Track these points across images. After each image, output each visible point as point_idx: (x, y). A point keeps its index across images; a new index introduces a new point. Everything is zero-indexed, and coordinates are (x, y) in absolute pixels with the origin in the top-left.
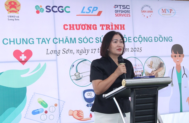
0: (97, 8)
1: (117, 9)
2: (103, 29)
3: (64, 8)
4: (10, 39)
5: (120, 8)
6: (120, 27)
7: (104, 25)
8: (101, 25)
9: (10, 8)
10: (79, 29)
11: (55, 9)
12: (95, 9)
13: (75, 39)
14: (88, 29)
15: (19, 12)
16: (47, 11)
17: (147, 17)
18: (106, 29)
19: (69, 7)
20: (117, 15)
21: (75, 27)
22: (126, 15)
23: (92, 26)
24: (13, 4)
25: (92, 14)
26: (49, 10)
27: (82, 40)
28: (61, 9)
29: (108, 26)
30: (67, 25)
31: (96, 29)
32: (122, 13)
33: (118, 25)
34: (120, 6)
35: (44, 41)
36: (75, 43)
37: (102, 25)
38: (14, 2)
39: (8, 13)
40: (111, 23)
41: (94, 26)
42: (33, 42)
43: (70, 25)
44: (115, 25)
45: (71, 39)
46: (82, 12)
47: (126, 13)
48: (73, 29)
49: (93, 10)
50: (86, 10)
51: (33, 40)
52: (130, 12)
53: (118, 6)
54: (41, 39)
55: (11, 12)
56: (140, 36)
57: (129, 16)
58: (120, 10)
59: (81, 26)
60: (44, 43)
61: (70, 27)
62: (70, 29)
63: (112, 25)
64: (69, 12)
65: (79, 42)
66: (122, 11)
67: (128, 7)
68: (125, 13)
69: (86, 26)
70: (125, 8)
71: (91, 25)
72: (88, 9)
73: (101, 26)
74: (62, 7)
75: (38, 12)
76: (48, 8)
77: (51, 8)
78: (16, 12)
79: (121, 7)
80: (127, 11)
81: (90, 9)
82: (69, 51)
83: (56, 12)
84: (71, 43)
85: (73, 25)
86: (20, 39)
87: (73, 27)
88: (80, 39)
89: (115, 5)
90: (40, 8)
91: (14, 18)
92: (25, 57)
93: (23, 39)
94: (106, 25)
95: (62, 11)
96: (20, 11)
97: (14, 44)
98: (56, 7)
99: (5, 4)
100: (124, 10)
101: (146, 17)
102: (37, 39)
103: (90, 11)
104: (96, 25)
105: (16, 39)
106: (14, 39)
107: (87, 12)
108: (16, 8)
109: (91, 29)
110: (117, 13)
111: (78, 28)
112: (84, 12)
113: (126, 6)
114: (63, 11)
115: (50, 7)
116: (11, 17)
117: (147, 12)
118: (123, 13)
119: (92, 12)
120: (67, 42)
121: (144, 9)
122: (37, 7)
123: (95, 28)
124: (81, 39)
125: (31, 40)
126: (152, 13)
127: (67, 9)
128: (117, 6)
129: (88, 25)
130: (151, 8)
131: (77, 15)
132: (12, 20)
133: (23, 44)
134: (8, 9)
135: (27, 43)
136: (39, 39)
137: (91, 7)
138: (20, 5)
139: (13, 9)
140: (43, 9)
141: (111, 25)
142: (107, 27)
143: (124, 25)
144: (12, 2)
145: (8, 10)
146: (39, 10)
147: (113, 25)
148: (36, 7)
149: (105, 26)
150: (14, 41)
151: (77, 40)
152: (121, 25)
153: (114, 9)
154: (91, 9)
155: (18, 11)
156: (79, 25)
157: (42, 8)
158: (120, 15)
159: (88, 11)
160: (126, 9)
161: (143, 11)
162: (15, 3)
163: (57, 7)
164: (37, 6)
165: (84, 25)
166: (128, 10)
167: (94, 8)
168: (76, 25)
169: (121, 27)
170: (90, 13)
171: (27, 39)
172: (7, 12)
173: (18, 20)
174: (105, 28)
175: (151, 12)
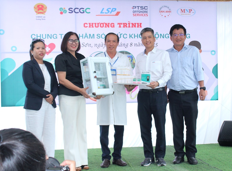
0: (115, 9)
1: (135, 10)
2: (120, 27)
3: (84, 10)
4: (37, 35)
5: (138, 9)
6: (137, 25)
7: (122, 24)
8: (118, 24)
9: (38, 10)
10: (98, 27)
11: (77, 11)
12: (114, 10)
13: (94, 35)
14: (106, 27)
15: (45, 13)
16: (69, 12)
17: (165, 17)
18: (123, 27)
19: (89, 9)
20: (135, 15)
21: (94, 25)
22: (144, 15)
23: (110, 25)
24: (40, 7)
25: (110, 14)
26: (71, 12)
27: (100, 36)
28: (82, 11)
29: (125, 24)
30: (87, 24)
31: (114, 27)
32: (140, 13)
33: (135, 24)
34: (138, 7)
36: (94, 38)
37: (120, 24)
38: (41, 5)
39: (36, 14)
40: (129, 22)
41: (112, 24)
42: (57, 37)
43: (90, 24)
44: (132, 24)
45: (90, 35)
46: (101, 12)
47: (144, 13)
48: (93, 27)
49: (112, 11)
50: (105, 11)
51: (56, 35)
52: (148, 12)
53: (136, 7)
54: (63, 34)
55: (38, 13)
56: (157, 33)
57: (146, 15)
58: (138, 10)
59: (99, 25)
61: (90, 25)
62: (90, 27)
63: (129, 24)
64: (90, 13)
65: (97, 38)
66: (140, 11)
67: (146, 8)
68: (142, 13)
69: (104, 25)
70: (142, 8)
71: (109, 24)
72: (107, 10)
73: (119, 24)
74: (83, 9)
75: (61, 13)
76: (70, 9)
77: (73, 10)
78: (43, 13)
79: (139, 8)
80: (145, 12)
81: (109, 10)
82: (88, 45)
83: (78, 13)
84: (90, 38)
85: (93, 24)
86: (46, 35)
87: (92, 25)
88: (98, 35)
89: (133, 7)
90: (64, 10)
91: (41, 18)
92: (49, 49)
93: (48, 35)
94: (123, 23)
95: (83, 12)
96: (46, 12)
98: (78, 9)
99: (34, 7)
100: (142, 10)
101: (163, 16)
102: (60, 34)
103: (109, 11)
104: (113, 24)
105: (42, 35)
106: (40, 35)
107: (105, 13)
108: (43, 10)
109: (109, 27)
110: (135, 13)
111: (97, 26)
112: (103, 13)
113: (144, 7)
114: (84, 12)
115: (72, 9)
116: (38, 17)
117: (165, 12)
118: (141, 13)
119: (111, 13)
120: (86, 38)
121: (162, 10)
122: (61, 9)
123: (112, 26)
124: (100, 35)
125: (55, 36)
126: (170, 13)
127: (88, 11)
128: (135, 7)
129: (106, 24)
130: (170, 8)
131: (96, 15)
132: (39, 19)
133: (48, 38)
134: (36, 11)
135: (51, 38)
136: (61, 35)
137: (110, 9)
138: (46, 8)
139: (41, 11)
140: (66, 11)
141: (128, 23)
142: (124, 25)
143: (141, 24)
144: (39, 5)
145: (36, 12)
146: (62, 11)
147: (130, 23)
148: (60, 9)
149: (123, 24)
151: (96, 36)
152: (138, 24)
154: (110, 10)
155: (45, 12)
156: (98, 24)
157: (65, 10)
158: (138, 15)
159: (107, 12)
160: (144, 10)
161: (161, 11)
162: (43, 6)
163: (79, 9)
164: (61, 8)
165: (103, 24)
166: (146, 10)
167: (113, 9)
168: (95, 24)
169: (138, 25)
170: (109, 14)
171: (51, 35)
172: (36, 13)
173: (45, 19)
174: (122, 26)
175: (169, 12)
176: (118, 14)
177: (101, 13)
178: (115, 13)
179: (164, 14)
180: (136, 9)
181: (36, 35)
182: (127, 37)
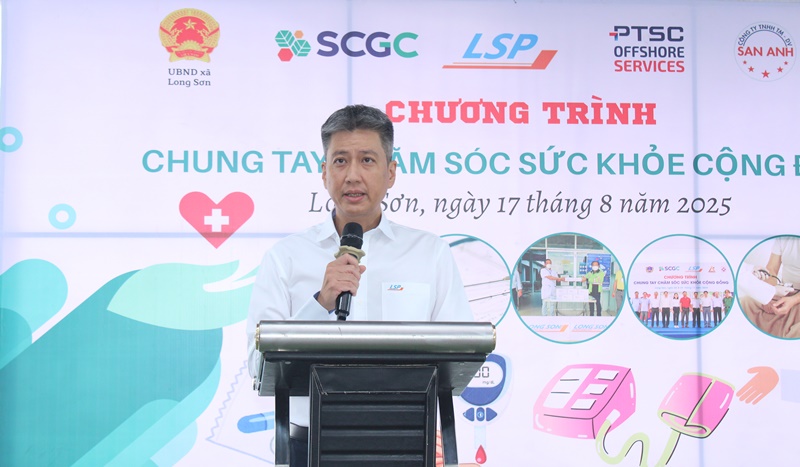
0: (534, 39)
1: (623, 42)
2: (554, 120)
3: (391, 40)
4: (170, 153)
5: (640, 39)
6: (632, 113)
7: (562, 106)
8: (545, 106)
9: (180, 40)
10: (452, 118)
11: (356, 44)
12: (526, 42)
13: (431, 156)
14: (487, 120)
15: (211, 55)
16: (321, 53)
17: (766, 74)
18: (569, 122)
19: (414, 36)
20: (622, 64)
21: (434, 111)
22: (664, 66)
23: (507, 110)
24: (190, 25)
25: (511, 61)
26: (329, 49)
27: (462, 162)
28: (382, 44)
29: (578, 110)
30: (401, 105)
31: (525, 119)
32: (647, 60)
33: (626, 106)
34: (639, 29)
35: (301, 161)
36: (432, 171)
37: (553, 107)
38: (194, 19)
39: (170, 60)
40: (594, 97)
41: (519, 109)
42: (260, 165)
43: (414, 105)
44: (612, 107)
45: (414, 156)
46: (469, 54)
47: (667, 59)
48: (427, 119)
49: (518, 47)
50: (485, 46)
51: (260, 156)
52: (686, 52)
53: (631, 30)
54: (290, 153)
55: (180, 54)
56: (726, 151)
57: (676, 68)
58: (640, 44)
59: (458, 109)
60: (301, 170)
61: (415, 112)
62: (414, 119)
63: (597, 107)
64: (414, 54)
65: (448, 170)
66: (647, 50)
67: (675, 34)
68: (658, 59)
69: (482, 110)
70: (659, 37)
71: (502, 105)
72: (496, 43)
73: (549, 109)
74: (386, 36)
75: (285, 55)
76: (327, 39)
77: (338, 41)
78: (200, 55)
79: (645, 33)
80: (670, 51)
81: (503, 41)
82: (404, 202)
83: (361, 53)
84: (413, 171)
85: (427, 105)
86: (210, 153)
87: (426, 112)
88: (453, 158)
89: (616, 28)
90: (296, 39)
91: (191, 78)
92: (226, 220)
93: (221, 154)
94: (569, 105)
95: (383, 50)
96: (214, 51)
97: (186, 170)
98: (361, 35)
99: (161, 28)
100: (658, 44)
101: (758, 72)
102: (274, 153)
103: (503, 49)
104: (524, 105)
105: (196, 153)
106: (186, 153)
107: (488, 56)
108: (200, 41)
109: (501, 120)
110: (623, 58)
111: (447, 114)
112: (478, 56)
113: (665, 32)
114: (387, 52)
115: (334, 35)
116: (179, 72)
117: (765, 52)
118: (653, 58)
119: (512, 56)
121: (751, 43)
122: (282, 36)
123: (519, 116)
124: (459, 156)
125: (252, 158)
126: (789, 58)
127: (406, 45)
128: (624, 31)
129: (489, 106)
130: (786, 36)
131: (445, 67)
132: (181, 83)
133: (219, 170)
134: (170, 45)
135: (234, 169)
136: (282, 154)
137: (510, 36)
138: (218, 29)
139: (190, 45)
140: (307, 45)
141: (593, 105)
142: (573, 113)
143: (650, 107)
144: (186, 19)
145: (169, 49)
146: (290, 48)
147: (601, 105)
148: (279, 35)
149: (567, 109)
150: (185, 162)
151: (440, 163)
152: (638, 107)
153: (613, 43)
154: (509, 44)
155: (210, 50)
156: (453, 105)
157: (301, 42)
158: (637, 66)
159: (496, 51)
160: (666, 43)
161: (744, 50)
162: (200, 24)
163: (366, 38)
164: (285, 32)
165: (475, 106)
166: (676, 45)
167: (522, 37)
168: (440, 105)
169: (639, 114)
170: (503, 60)
171: (235, 153)
172: (169, 54)
173: (208, 83)
174: (564, 115)
175: (785, 52)
176: (544, 60)
177: (465, 56)
178: (530, 56)
179: (761, 63)
180: (631, 40)
181: (166, 155)
182: (584, 169)
